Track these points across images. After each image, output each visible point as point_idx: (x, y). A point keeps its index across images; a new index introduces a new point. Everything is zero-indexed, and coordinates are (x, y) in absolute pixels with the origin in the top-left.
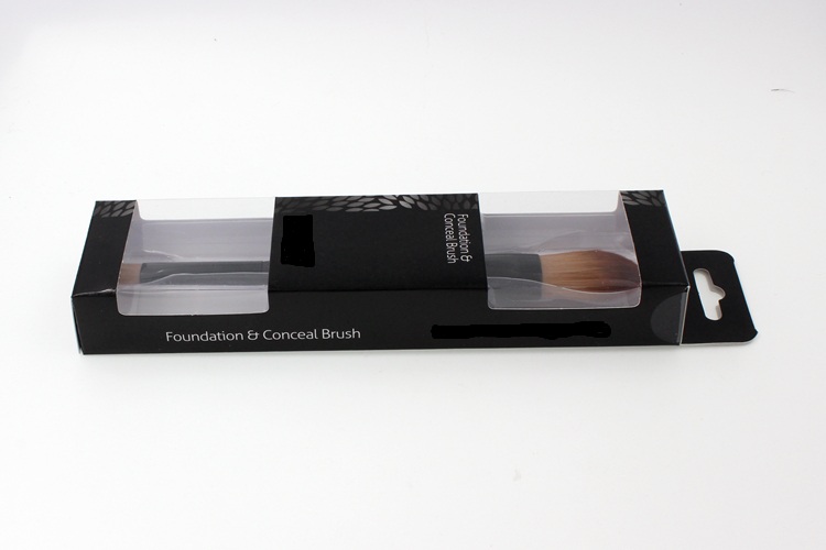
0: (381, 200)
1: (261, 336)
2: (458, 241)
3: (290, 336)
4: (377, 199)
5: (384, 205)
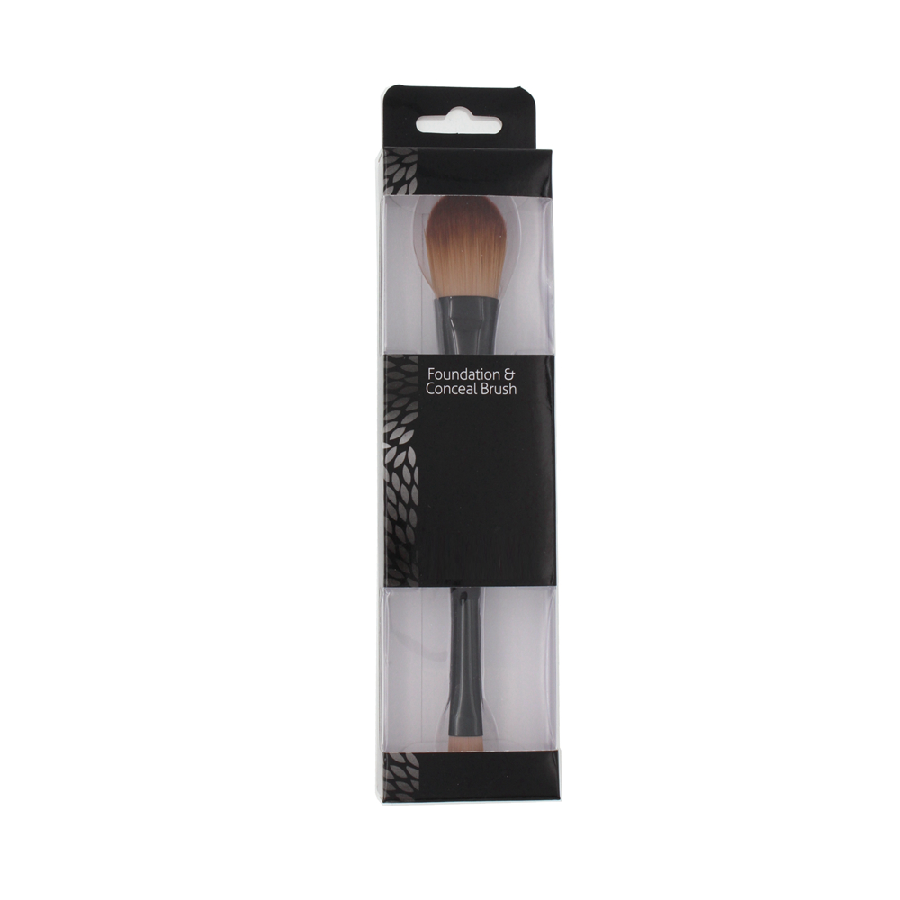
2: (478, 382)
5: (406, 462)
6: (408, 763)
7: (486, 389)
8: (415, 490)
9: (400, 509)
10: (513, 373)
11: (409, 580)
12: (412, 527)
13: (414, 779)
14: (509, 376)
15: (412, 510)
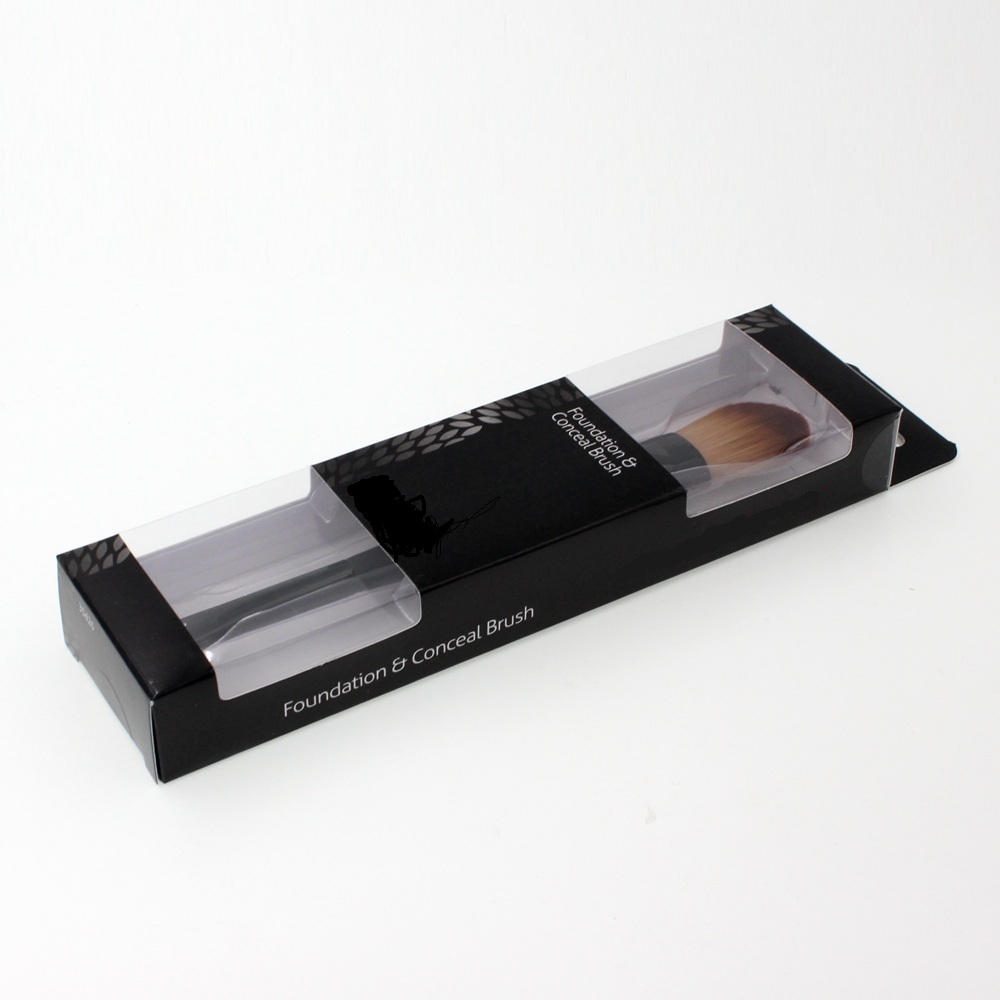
0: (452, 424)
1: (409, 662)
2: (598, 445)
3: (447, 647)
4: (447, 424)
5: (462, 430)
6: (116, 555)
7: (597, 453)
8: (437, 446)
9: (407, 444)
10: (634, 465)
11: (332, 479)
12: (395, 458)
13: (101, 566)
14: (627, 463)
15: (413, 452)
